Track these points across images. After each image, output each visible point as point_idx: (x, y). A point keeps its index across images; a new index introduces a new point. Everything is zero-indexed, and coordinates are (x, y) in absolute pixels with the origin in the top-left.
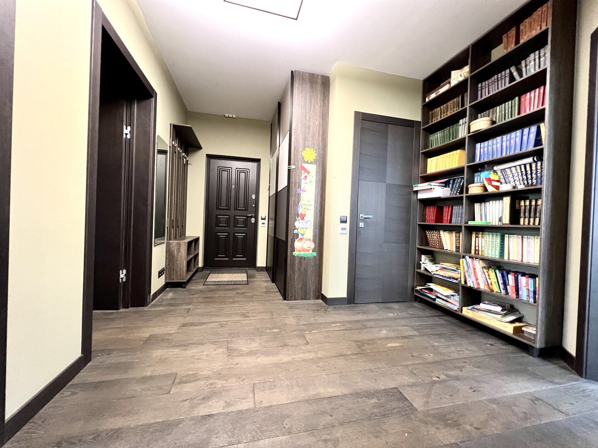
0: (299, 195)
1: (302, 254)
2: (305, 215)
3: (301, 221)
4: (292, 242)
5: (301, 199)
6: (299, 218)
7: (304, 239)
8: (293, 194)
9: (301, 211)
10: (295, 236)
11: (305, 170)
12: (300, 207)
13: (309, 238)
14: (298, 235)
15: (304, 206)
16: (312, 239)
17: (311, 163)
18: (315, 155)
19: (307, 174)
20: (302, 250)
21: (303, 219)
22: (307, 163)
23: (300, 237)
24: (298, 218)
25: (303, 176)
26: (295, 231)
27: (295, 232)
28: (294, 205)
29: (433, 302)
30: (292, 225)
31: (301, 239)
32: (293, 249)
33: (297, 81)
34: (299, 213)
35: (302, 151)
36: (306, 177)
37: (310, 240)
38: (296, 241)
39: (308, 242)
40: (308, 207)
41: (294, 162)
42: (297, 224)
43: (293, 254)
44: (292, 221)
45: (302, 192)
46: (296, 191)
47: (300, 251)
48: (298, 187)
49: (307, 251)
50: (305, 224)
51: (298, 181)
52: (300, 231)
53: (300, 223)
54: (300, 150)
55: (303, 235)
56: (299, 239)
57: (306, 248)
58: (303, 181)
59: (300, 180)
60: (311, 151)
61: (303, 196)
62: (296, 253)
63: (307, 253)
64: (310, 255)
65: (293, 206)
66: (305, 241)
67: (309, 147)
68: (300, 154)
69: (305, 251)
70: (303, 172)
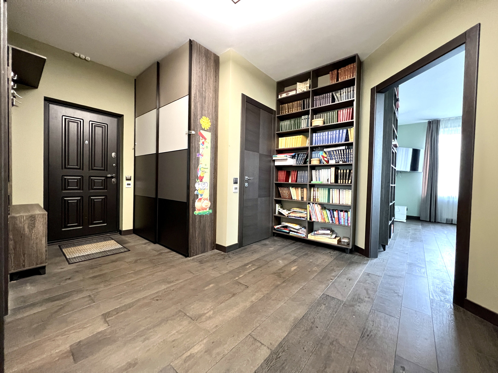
0: (198, 159)
1: (201, 212)
2: (203, 177)
3: (200, 183)
4: (193, 202)
5: (200, 162)
6: (199, 180)
7: (203, 199)
8: (194, 158)
9: (200, 174)
10: (196, 196)
11: (203, 137)
12: (199, 170)
13: (206, 198)
14: (197, 195)
15: (202, 169)
16: (208, 199)
17: (207, 131)
18: (210, 124)
19: (204, 140)
20: (201, 209)
21: (201, 181)
22: (204, 130)
23: (199, 197)
24: (197, 180)
25: (201, 141)
26: (196, 192)
27: (195, 194)
28: (195, 168)
29: (288, 234)
30: (193, 187)
31: (200, 199)
32: (194, 209)
33: (196, 51)
34: (199, 176)
35: (200, 119)
36: (203, 143)
37: (207, 199)
38: (197, 201)
39: (206, 201)
40: (205, 170)
41: (194, 128)
42: (197, 186)
43: (194, 214)
44: (193, 183)
45: (200, 156)
46: (196, 155)
47: (199, 210)
48: (197, 151)
49: (205, 209)
50: (203, 186)
51: (197, 146)
52: (199, 192)
53: (199, 184)
54: (199, 117)
55: (201, 195)
56: (199, 200)
57: (204, 207)
58: (201, 146)
59: (199, 145)
60: (207, 120)
61: (202, 160)
62: (196, 213)
63: (205, 211)
64: (207, 213)
65: (193, 169)
66: (203, 201)
67: (205, 116)
68: (199, 121)
69: (203, 210)
70: (201, 138)
